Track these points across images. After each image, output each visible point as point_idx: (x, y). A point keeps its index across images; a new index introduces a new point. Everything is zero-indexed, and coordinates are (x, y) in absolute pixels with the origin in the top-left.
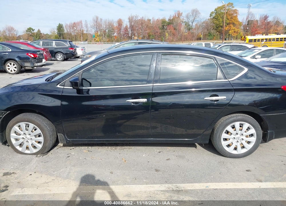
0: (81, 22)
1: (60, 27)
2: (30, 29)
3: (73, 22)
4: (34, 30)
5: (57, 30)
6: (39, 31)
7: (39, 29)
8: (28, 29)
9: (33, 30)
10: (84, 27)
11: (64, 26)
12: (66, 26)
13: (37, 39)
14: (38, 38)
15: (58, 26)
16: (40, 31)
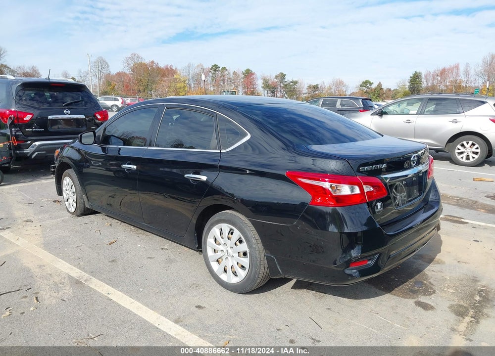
0: (457, 67)
1: (416, 78)
2: (366, 83)
3: (441, 68)
4: (373, 83)
5: (409, 83)
6: (380, 85)
7: (380, 83)
8: (364, 83)
9: (371, 84)
10: (462, 76)
11: (423, 76)
12: (426, 76)
13: (375, 97)
14: (376, 95)
15: (412, 75)
16: (382, 85)
